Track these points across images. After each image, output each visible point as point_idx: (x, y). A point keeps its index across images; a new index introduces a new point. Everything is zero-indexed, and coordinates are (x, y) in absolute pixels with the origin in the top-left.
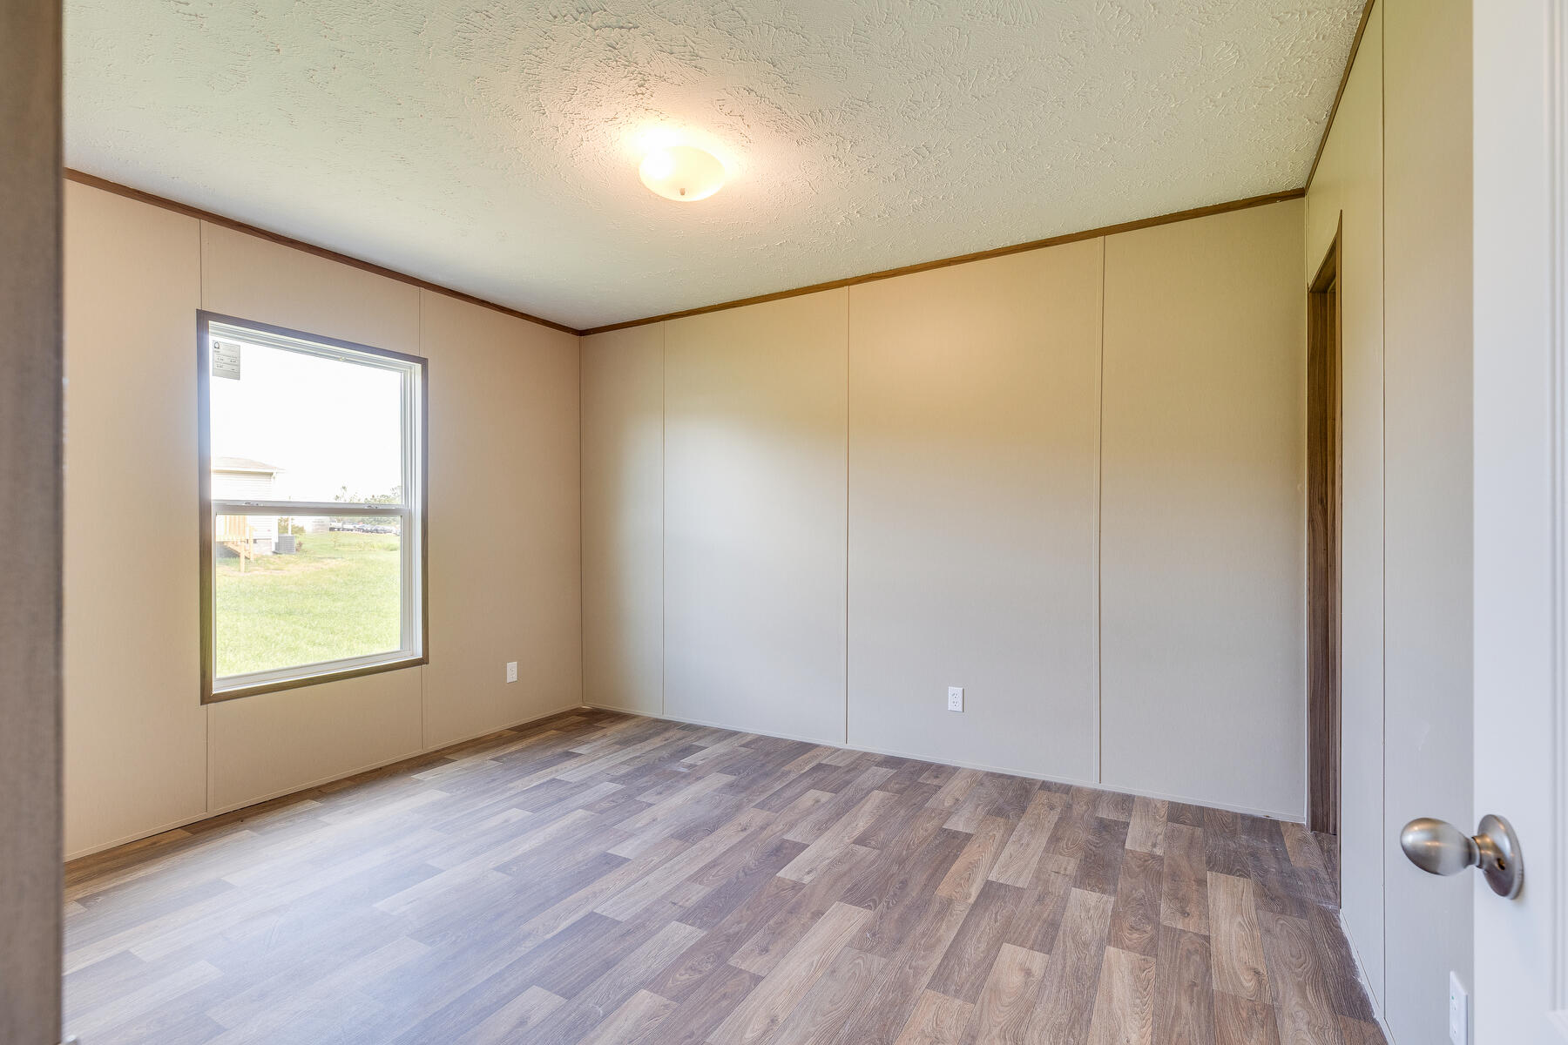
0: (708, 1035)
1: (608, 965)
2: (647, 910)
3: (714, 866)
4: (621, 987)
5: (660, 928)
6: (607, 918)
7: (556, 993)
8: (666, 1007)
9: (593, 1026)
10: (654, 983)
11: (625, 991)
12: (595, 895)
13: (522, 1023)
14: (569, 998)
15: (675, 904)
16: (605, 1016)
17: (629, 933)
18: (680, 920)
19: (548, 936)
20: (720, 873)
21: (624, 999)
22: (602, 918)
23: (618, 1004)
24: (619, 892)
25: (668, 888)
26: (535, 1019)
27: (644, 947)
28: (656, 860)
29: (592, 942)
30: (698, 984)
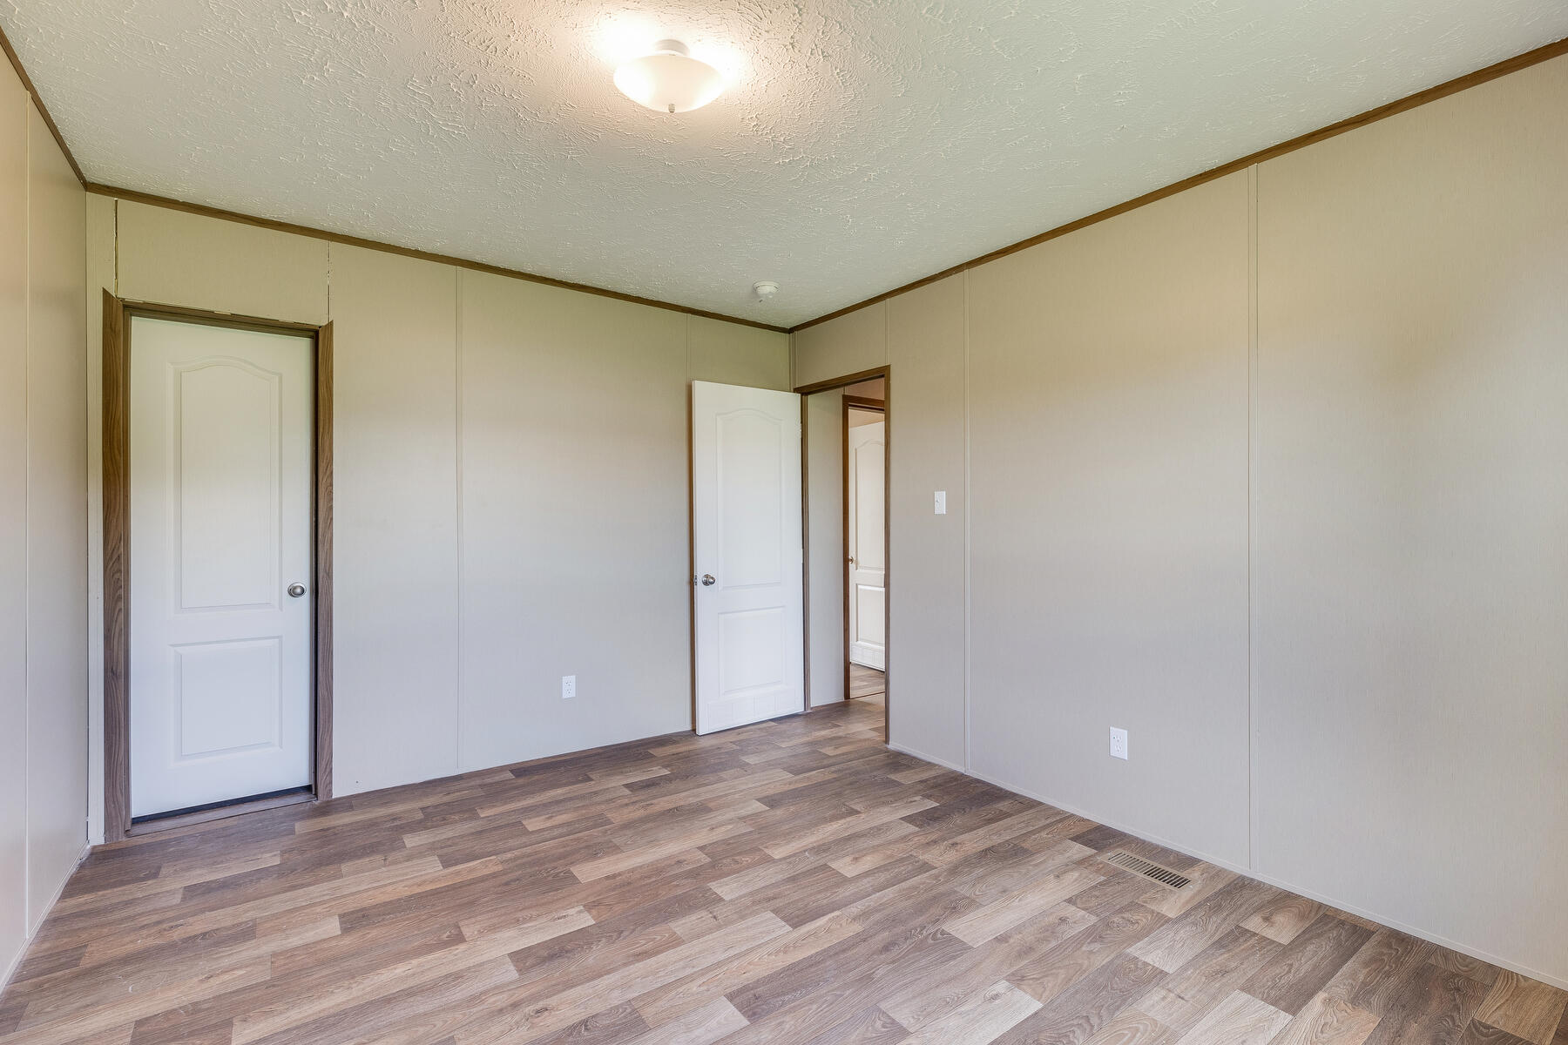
0: (751, 832)
1: (793, 879)
2: (743, 917)
3: (638, 955)
4: (790, 863)
5: (741, 897)
6: (782, 918)
7: (834, 869)
8: (766, 847)
9: (814, 848)
10: (769, 860)
11: (788, 860)
12: (786, 950)
13: (856, 859)
14: (826, 865)
15: (715, 917)
16: (805, 851)
17: (769, 900)
18: (721, 899)
19: (837, 913)
20: (643, 942)
21: (790, 857)
22: (787, 920)
23: (794, 855)
24: (759, 946)
25: (710, 937)
26: (848, 859)
27: (763, 885)
28: (694, 987)
29: (801, 899)
30: (740, 854)
